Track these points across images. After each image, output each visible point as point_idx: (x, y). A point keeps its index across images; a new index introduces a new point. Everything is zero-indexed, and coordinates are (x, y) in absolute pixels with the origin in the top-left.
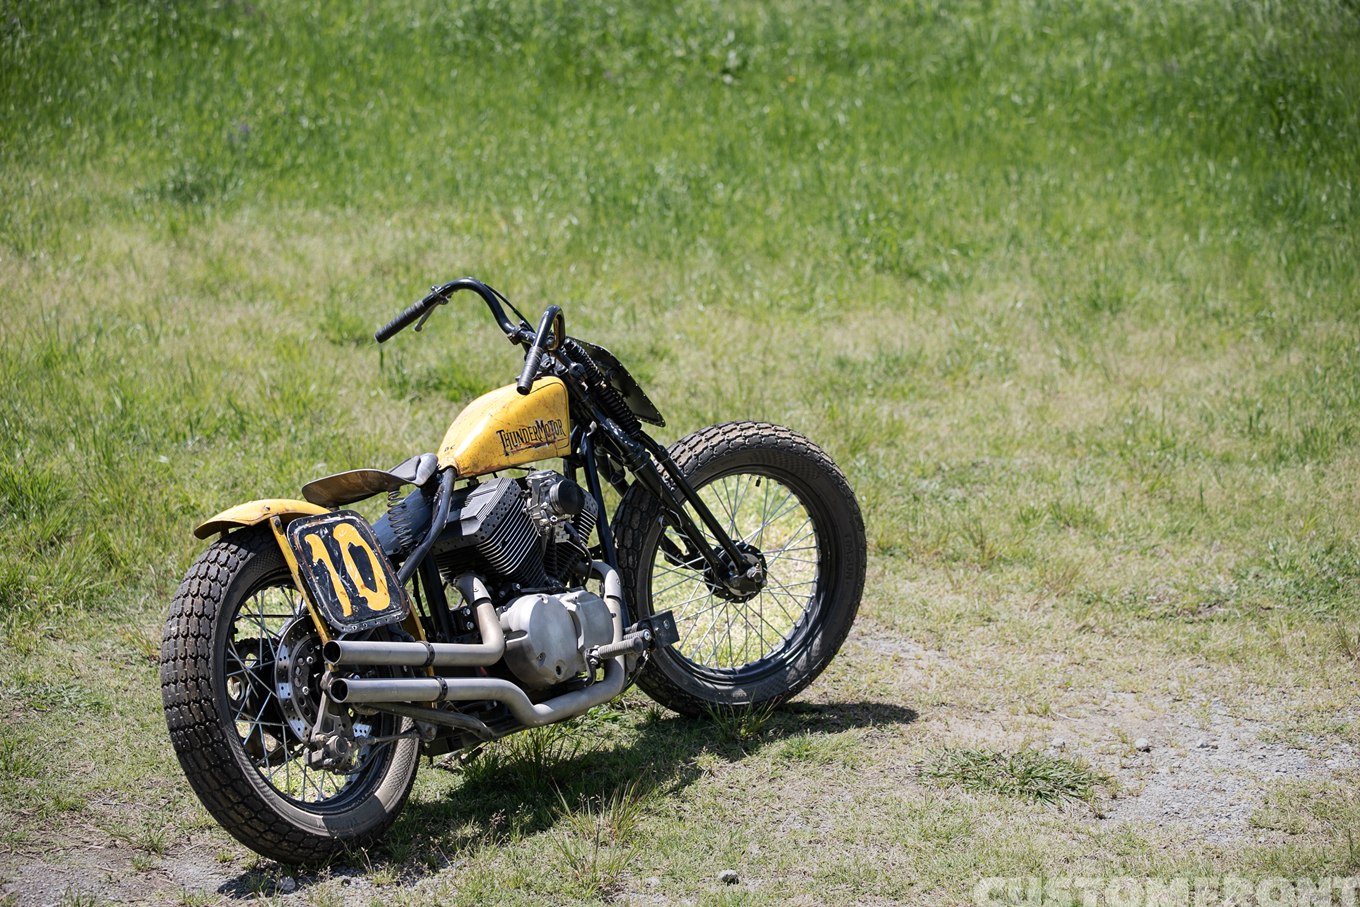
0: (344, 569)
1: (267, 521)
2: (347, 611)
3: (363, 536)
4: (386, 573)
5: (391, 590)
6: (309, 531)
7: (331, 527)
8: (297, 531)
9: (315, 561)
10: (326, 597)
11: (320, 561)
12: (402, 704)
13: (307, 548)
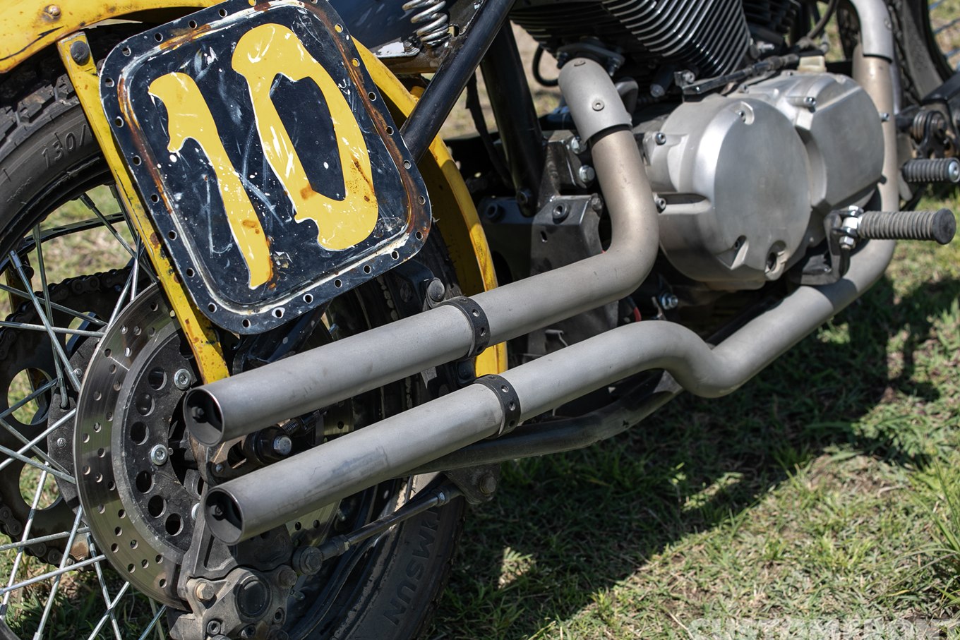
0: (257, 152)
1: (52, 50)
2: (259, 270)
3: (314, 50)
4: (371, 140)
5: (384, 185)
6: (161, 66)
7: (225, 42)
8: (126, 73)
9: (175, 148)
10: (201, 246)
11: (191, 145)
12: (408, 472)
13: (154, 115)
